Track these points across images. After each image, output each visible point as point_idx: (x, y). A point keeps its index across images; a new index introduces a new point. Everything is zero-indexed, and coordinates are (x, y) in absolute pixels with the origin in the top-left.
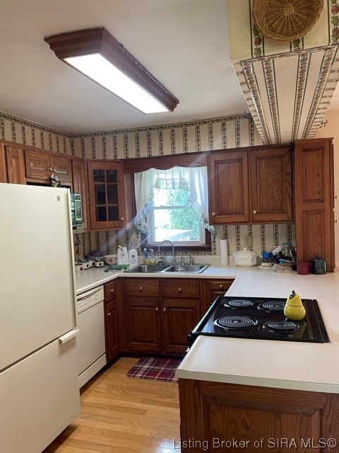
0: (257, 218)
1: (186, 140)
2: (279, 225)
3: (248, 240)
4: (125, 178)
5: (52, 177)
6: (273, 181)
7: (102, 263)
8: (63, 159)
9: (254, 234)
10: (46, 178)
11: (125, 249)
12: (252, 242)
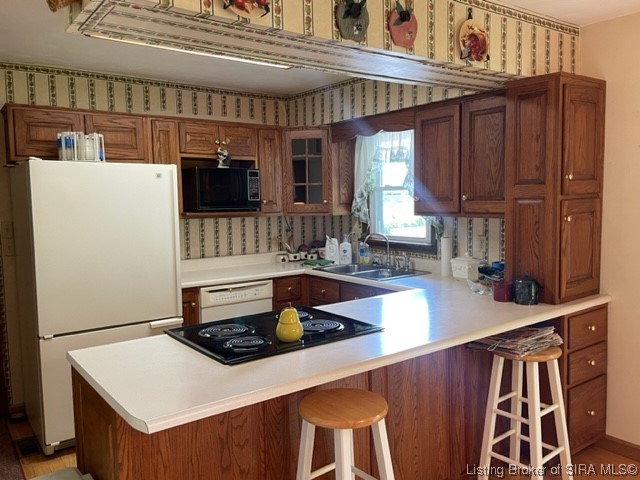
0: (468, 207)
1: (388, 93)
2: (490, 220)
3: (482, 241)
4: (333, 149)
5: (219, 150)
6: (491, 148)
7: (315, 256)
8: (241, 129)
9: (490, 233)
10: (212, 152)
11: (335, 240)
12: (487, 245)
